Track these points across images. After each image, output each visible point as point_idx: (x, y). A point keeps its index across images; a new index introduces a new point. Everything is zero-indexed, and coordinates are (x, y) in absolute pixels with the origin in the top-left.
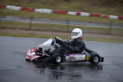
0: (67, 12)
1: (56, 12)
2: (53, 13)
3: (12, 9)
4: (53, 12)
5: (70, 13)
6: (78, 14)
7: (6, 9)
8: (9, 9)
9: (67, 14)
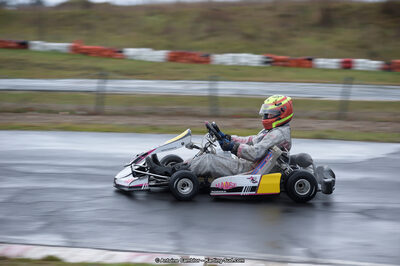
0: (310, 60)
1: (277, 61)
2: (268, 65)
3: (142, 58)
4: (267, 63)
5: (321, 62)
6: (347, 66)
7: (124, 58)
8: (132, 60)
9: (310, 67)
